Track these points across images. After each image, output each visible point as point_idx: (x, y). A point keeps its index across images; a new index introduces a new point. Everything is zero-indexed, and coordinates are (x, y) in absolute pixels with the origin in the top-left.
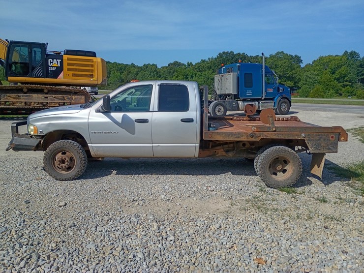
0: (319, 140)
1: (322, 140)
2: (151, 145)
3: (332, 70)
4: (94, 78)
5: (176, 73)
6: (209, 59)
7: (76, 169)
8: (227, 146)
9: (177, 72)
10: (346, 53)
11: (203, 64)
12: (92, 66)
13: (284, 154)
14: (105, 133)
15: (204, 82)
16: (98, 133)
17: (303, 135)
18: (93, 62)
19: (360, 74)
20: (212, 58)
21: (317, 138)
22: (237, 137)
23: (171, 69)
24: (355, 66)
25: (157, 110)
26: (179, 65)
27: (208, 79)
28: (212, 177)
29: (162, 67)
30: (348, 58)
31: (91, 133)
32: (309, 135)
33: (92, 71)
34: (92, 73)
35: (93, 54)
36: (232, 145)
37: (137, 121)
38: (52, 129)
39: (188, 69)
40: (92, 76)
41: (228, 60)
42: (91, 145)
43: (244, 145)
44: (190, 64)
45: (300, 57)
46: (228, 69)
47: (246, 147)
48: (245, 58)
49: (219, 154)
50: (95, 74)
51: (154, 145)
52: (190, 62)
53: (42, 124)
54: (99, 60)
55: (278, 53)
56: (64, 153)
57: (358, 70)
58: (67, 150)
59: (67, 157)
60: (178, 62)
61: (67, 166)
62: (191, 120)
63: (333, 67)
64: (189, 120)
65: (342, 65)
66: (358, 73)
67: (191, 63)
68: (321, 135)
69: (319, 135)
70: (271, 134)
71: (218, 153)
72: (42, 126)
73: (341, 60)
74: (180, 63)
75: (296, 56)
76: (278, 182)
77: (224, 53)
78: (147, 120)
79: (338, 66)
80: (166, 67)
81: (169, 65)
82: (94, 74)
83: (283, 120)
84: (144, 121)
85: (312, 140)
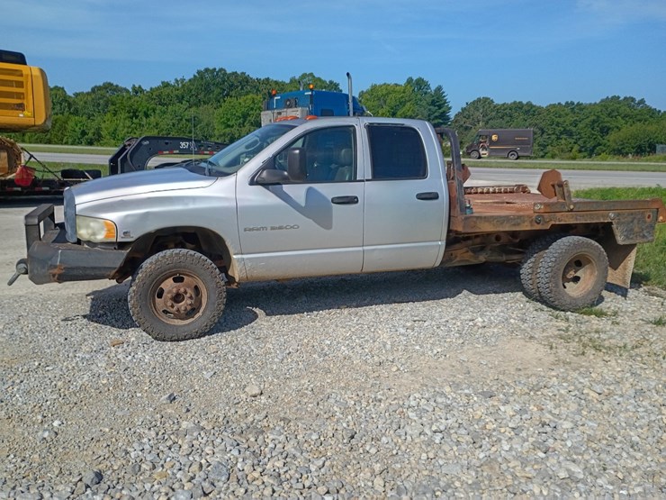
0: (632, 222)
1: (636, 221)
2: (361, 249)
3: (392, 108)
4: (26, 113)
5: (111, 108)
6: (177, 81)
7: (208, 313)
8: (470, 242)
9: (113, 104)
10: (410, 81)
11: (167, 91)
12: (20, 84)
13: (586, 249)
14: (273, 228)
15: (174, 125)
16: (258, 230)
17: (612, 215)
18: (22, 75)
19: (432, 117)
20: (183, 80)
21: (629, 219)
22: (514, 225)
23: (100, 99)
24: (424, 103)
25: (370, 178)
26: (115, 90)
27: (181, 120)
28: (445, 302)
29: (77, 95)
30: (414, 90)
31: (242, 230)
32: (619, 214)
33: (20, 95)
34: (19, 101)
35: (20, 59)
36: (478, 240)
37: (337, 201)
38: (152, 227)
39: (137, 98)
40: (21, 107)
41: (217, 85)
42: (239, 256)
43: (498, 238)
44: (138, 90)
45: (338, 84)
46: (289, 100)
47: (501, 241)
48: (247, 82)
49: (458, 259)
50: (28, 102)
51: (365, 248)
52: (137, 86)
53: (127, 216)
54: (36, 72)
55: (304, 76)
56: (178, 280)
57: (430, 110)
58: (187, 271)
59: (189, 286)
60: (112, 85)
61: (189, 308)
62: (434, 196)
63: (393, 103)
64: (432, 196)
65: (405, 102)
66: (429, 116)
67: (140, 87)
68: (635, 213)
69: (632, 214)
70: (567, 216)
71: (456, 257)
72: (130, 219)
73: (404, 92)
74: (117, 86)
75: (331, 82)
76: (575, 299)
77: (207, 70)
78: (356, 198)
79: (401, 103)
80: (88, 94)
81: (93, 90)
82: (25, 104)
83: (506, 192)
84: (352, 200)
85: (623, 223)
